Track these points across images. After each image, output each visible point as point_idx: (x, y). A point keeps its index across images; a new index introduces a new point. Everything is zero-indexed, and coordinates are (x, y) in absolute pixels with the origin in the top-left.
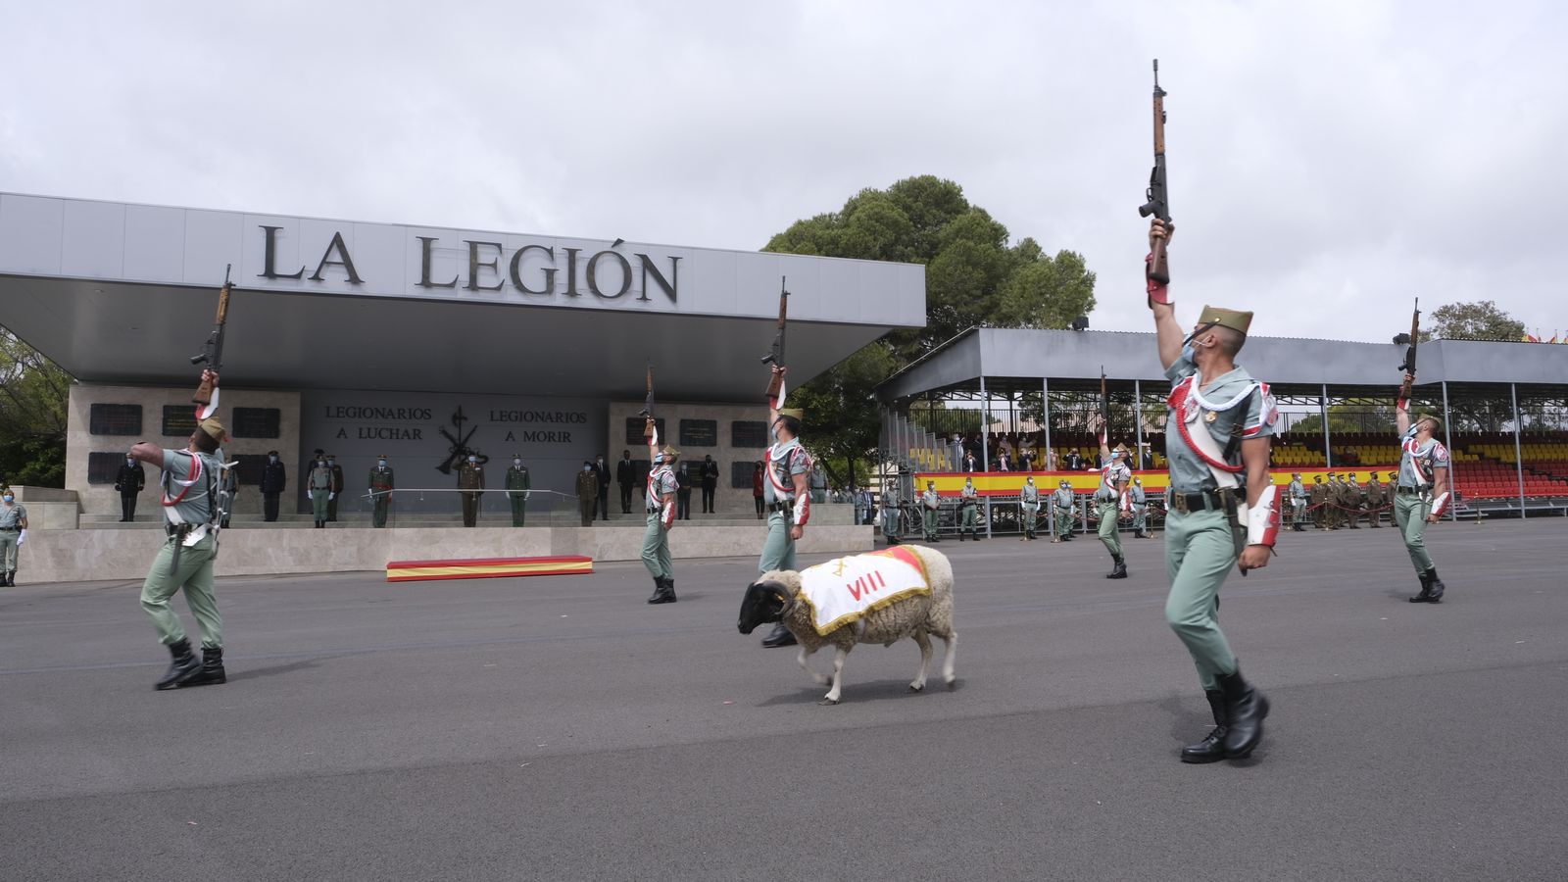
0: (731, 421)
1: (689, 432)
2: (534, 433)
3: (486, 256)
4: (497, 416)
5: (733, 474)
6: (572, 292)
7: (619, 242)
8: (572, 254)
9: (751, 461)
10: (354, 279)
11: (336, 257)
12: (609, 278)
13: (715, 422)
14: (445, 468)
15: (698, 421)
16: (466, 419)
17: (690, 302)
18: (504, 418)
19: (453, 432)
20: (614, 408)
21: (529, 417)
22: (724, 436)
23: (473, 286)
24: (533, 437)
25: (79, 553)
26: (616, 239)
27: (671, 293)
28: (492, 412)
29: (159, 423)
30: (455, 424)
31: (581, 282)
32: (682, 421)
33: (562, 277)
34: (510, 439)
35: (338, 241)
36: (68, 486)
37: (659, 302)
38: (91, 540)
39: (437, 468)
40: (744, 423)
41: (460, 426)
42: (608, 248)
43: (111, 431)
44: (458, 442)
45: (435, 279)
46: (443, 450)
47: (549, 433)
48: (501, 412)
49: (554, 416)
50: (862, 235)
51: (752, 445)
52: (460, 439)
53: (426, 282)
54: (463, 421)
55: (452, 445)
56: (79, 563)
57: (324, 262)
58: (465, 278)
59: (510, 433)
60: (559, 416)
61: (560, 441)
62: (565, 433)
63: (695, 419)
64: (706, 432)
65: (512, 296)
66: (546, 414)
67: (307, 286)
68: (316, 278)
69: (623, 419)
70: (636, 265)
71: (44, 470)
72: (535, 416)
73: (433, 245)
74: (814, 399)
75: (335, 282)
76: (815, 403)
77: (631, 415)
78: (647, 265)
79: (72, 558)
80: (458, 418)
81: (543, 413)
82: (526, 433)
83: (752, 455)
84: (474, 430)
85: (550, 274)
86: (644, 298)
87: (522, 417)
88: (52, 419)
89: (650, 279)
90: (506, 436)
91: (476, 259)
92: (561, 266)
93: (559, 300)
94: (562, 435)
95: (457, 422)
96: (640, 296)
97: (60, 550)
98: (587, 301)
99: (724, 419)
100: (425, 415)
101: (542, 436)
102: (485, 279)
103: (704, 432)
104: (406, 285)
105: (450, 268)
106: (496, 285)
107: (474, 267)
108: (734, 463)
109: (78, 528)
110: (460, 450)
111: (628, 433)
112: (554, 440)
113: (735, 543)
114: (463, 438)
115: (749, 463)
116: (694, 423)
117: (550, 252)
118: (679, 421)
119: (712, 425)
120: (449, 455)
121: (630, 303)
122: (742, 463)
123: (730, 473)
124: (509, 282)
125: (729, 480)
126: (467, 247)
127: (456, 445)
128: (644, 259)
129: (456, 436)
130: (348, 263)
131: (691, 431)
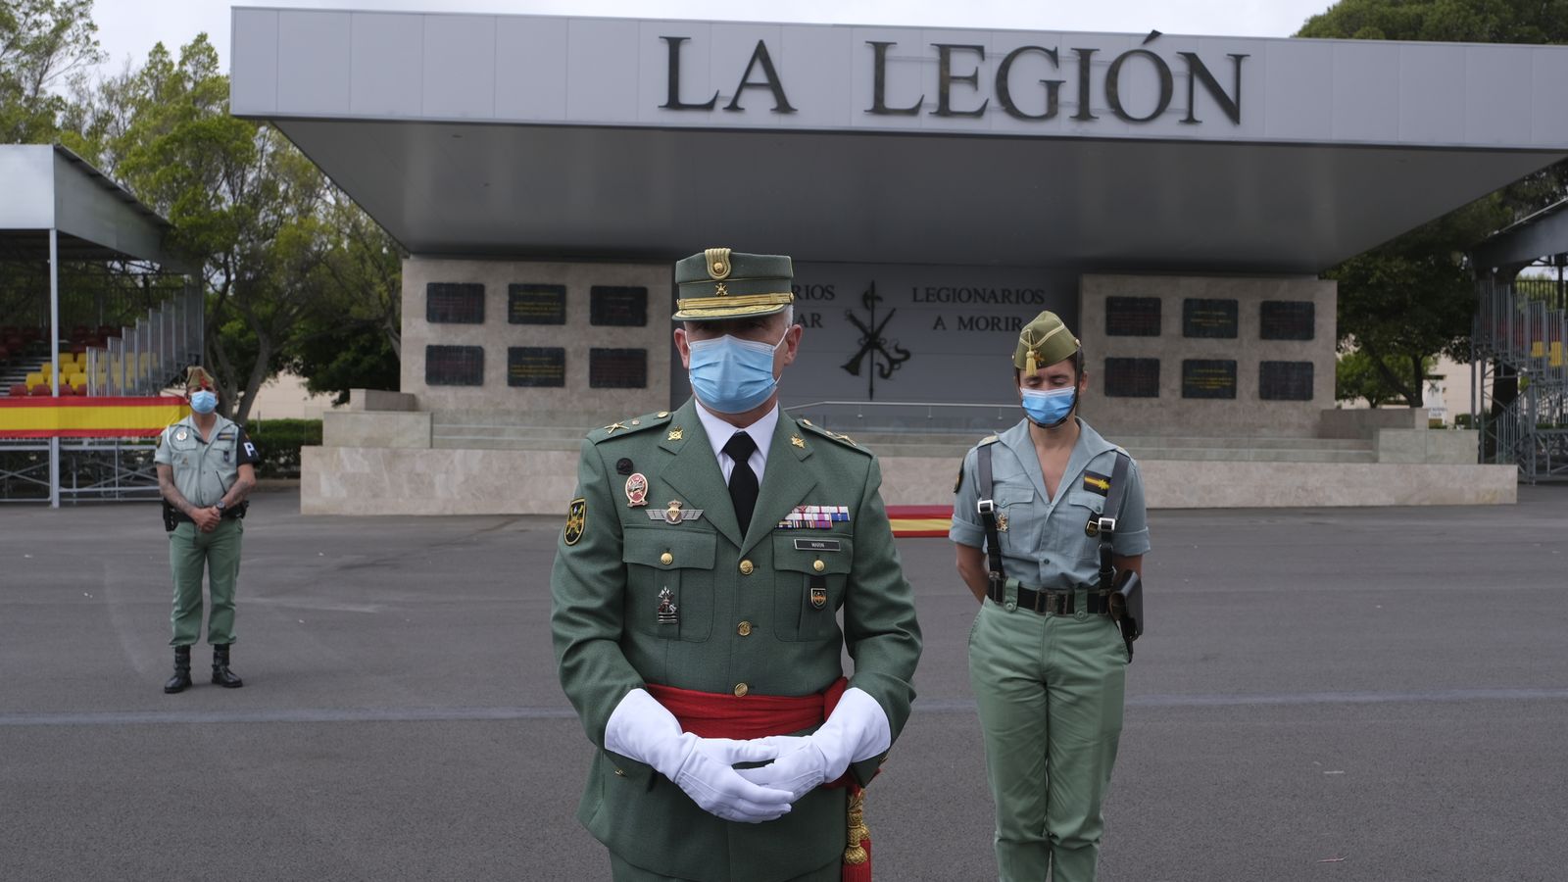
0: (1260, 300)
1: (1197, 317)
2: (971, 319)
3: (962, 64)
4: (921, 295)
5: (1261, 377)
6: (1084, 114)
7: (1155, 35)
8: (1085, 56)
9: (1287, 360)
10: (783, 107)
11: (759, 75)
12: (1139, 89)
13: (1236, 302)
14: (853, 367)
15: (1210, 301)
16: (879, 299)
17: (1262, 122)
18: (931, 298)
19: (863, 316)
20: (1088, 282)
21: (964, 296)
22: (1249, 322)
23: (944, 110)
24: (971, 324)
25: (439, 479)
26: (1149, 32)
27: (1232, 109)
28: (915, 290)
29: (504, 306)
30: (866, 306)
31: (1098, 100)
32: (1187, 302)
33: (1069, 94)
34: (940, 327)
35: (761, 54)
36: (405, 388)
37: (1213, 125)
38: (452, 462)
39: (843, 367)
40: (1280, 305)
41: (872, 309)
42: (1137, 45)
43: (450, 317)
44: (869, 331)
45: (891, 102)
46: (850, 341)
47: (993, 318)
48: (928, 289)
49: (999, 294)
50: (1463, 13)
51: (1291, 336)
52: (872, 326)
53: (879, 108)
54: (876, 303)
55: (861, 335)
56: (440, 492)
57: (744, 84)
58: (932, 99)
59: (939, 319)
60: (1006, 296)
61: (1007, 329)
62: (1014, 319)
63: (1206, 298)
64: (1221, 317)
65: (998, 123)
66: (988, 292)
67: (719, 118)
68: (734, 107)
69: (1101, 299)
70: (1178, 68)
71: (356, 362)
72: (975, 295)
73: (890, 53)
74: (1377, 268)
75: (758, 112)
76: (1378, 273)
77: (1113, 292)
78: (1195, 66)
79: (431, 485)
80: (870, 299)
81: (984, 290)
82: (961, 319)
83: (1293, 351)
84: (890, 316)
85: (1053, 87)
86: (1190, 120)
87: (955, 295)
88: (377, 301)
89: (1200, 91)
90: (933, 324)
91: (948, 69)
92: (1069, 74)
93: (1064, 125)
94: (1010, 321)
95: (869, 303)
96: (1184, 117)
97: (418, 475)
98: (1106, 126)
99: (1250, 299)
100: (826, 294)
101: (982, 324)
102: (962, 98)
103: (1218, 317)
104: (850, 112)
105: (912, 84)
106: (975, 107)
107: (946, 81)
108: (1262, 363)
109: (432, 447)
110: (872, 341)
111: (1108, 319)
112: (1000, 329)
113: (1298, 487)
114: (877, 325)
115: (1286, 364)
116: (1205, 304)
117: (1053, 56)
118: (1181, 301)
119: (1231, 307)
120: (857, 349)
121: (1168, 127)
122: (1275, 363)
123: (1256, 377)
124: (994, 103)
125: (1255, 387)
126: (935, 55)
127: (867, 335)
128: (1192, 60)
129: (867, 323)
130: (774, 85)
131: (1202, 317)
